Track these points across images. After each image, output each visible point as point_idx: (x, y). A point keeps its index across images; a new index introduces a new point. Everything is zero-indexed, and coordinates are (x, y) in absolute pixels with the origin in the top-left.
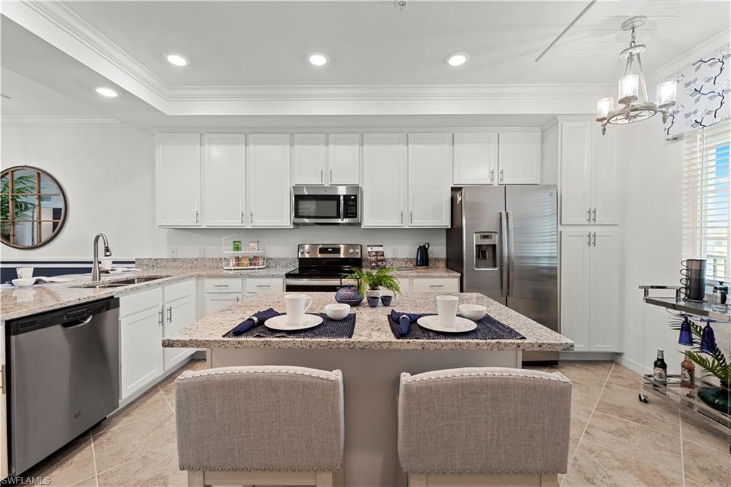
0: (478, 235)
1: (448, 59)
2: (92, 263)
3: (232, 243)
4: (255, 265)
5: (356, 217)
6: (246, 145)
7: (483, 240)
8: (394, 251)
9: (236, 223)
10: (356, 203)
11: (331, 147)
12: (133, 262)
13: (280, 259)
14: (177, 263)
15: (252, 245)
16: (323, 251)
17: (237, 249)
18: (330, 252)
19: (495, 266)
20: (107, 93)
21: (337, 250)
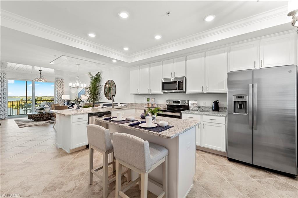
0: (235, 96)
1: (205, 19)
2: (112, 103)
3: (147, 99)
4: (154, 106)
5: (183, 89)
6: (150, 67)
7: (238, 99)
8: (204, 103)
9: (147, 92)
10: (183, 84)
11: (175, 63)
12: (127, 104)
13: (161, 105)
14: (136, 105)
15: (152, 100)
16: (175, 102)
17: (148, 101)
18: (177, 103)
19: (246, 113)
20: (114, 61)
21: (179, 102)
